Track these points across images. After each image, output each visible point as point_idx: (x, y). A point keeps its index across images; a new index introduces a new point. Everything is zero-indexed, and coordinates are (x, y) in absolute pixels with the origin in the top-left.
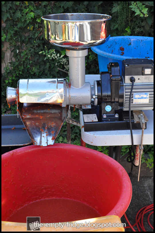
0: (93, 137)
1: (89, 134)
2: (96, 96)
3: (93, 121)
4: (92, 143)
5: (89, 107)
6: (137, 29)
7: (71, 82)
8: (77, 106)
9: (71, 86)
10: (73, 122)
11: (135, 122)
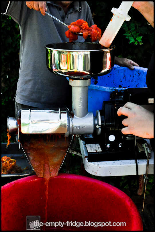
0: (98, 168)
1: (93, 164)
2: (100, 125)
3: (97, 151)
4: (96, 173)
5: (91, 137)
6: (130, 57)
7: (74, 112)
8: (78, 136)
9: (74, 116)
10: (73, 152)
11: (140, 151)
